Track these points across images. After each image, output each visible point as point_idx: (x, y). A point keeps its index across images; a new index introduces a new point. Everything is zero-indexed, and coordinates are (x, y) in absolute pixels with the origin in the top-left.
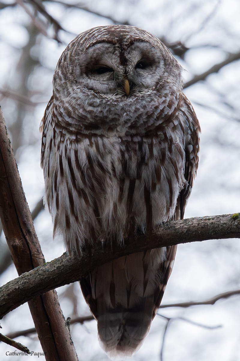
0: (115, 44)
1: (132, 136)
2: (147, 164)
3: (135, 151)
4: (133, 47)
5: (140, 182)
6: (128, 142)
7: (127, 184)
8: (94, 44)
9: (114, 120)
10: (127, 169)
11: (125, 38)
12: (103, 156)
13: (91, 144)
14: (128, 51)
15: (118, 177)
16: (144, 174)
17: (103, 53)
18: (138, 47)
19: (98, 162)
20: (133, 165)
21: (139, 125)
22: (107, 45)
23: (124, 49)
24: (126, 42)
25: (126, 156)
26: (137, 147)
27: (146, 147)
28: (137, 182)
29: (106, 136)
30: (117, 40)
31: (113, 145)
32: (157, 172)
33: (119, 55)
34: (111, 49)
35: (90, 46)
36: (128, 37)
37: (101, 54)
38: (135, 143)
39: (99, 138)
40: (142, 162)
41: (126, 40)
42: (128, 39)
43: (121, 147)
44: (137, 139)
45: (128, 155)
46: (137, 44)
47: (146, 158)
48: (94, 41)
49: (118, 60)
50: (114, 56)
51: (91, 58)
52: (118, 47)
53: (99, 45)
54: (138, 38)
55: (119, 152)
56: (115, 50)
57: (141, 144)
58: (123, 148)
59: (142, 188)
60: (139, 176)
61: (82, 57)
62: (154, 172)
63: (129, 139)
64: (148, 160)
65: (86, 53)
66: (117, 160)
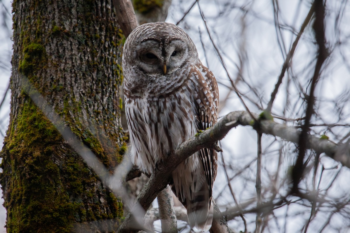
0: (160, 42)
1: (153, 98)
2: (163, 113)
3: (155, 106)
4: (171, 44)
6: (151, 102)
7: (153, 126)
10: (151, 117)
11: (166, 38)
12: (141, 111)
13: (135, 103)
14: (167, 47)
15: (148, 123)
16: (162, 119)
17: (152, 47)
18: (173, 44)
19: (139, 114)
20: (155, 114)
21: (155, 92)
22: (154, 42)
23: (165, 46)
24: (167, 41)
25: (150, 109)
26: (156, 104)
28: (159, 124)
29: (142, 98)
30: (161, 40)
32: (171, 116)
33: (161, 49)
34: (157, 45)
36: (168, 37)
37: (150, 48)
38: (154, 101)
39: (138, 99)
40: (159, 112)
41: (166, 40)
42: (168, 39)
43: (148, 105)
44: (155, 99)
45: (151, 109)
46: (173, 42)
47: (162, 109)
48: (147, 38)
49: (161, 53)
50: (158, 50)
51: (144, 48)
52: (162, 44)
53: (149, 42)
54: (174, 37)
55: (147, 108)
56: (159, 46)
57: (158, 102)
58: (149, 105)
59: (162, 127)
60: (159, 120)
62: (168, 117)
64: (163, 110)
65: (141, 45)
66: (146, 113)
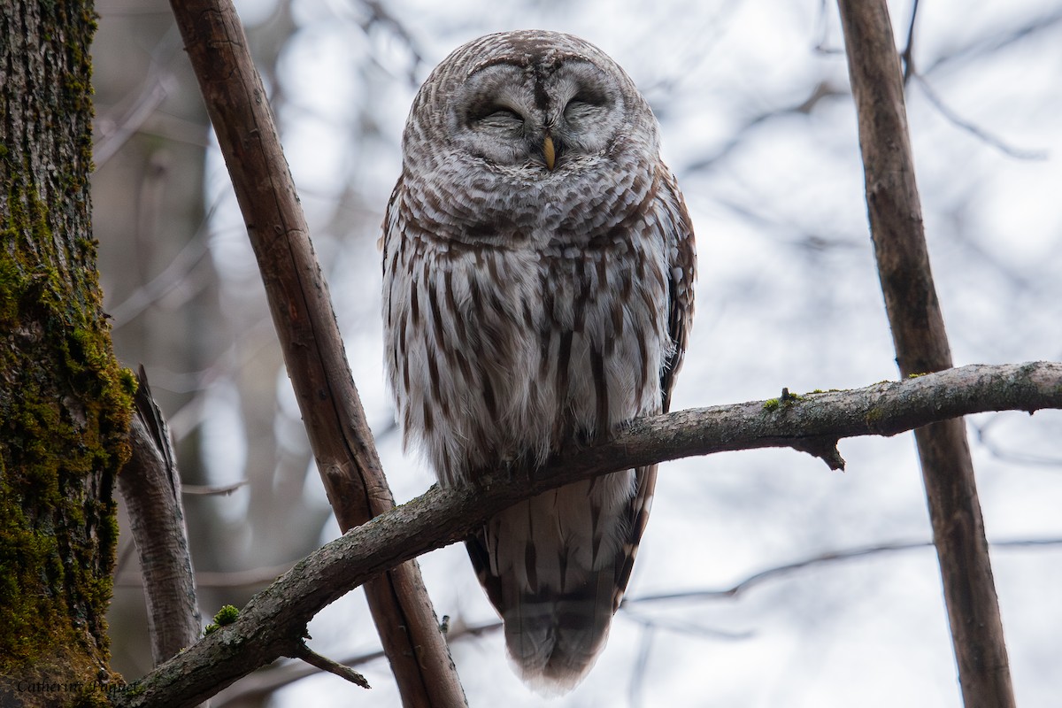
0: (526, 66)
1: (563, 248)
2: (594, 302)
3: (570, 276)
4: (561, 72)
5: (582, 338)
6: (554, 260)
7: (556, 341)
8: (483, 68)
9: (524, 217)
10: (554, 312)
11: (546, 55)
12: (502, 286)
13: (480, 263)
14: (551, 80)
16: (589, 321)
17: (501, 84)
18: (570, 72)
19: (494, 298)
20: (567, 303)
21: (575, 226)
22: (509, 69)
23: (543, 76)
24: (547, 62)
25: (552, 285)
26: (574, 269)
27: (592, 269)
28: (576, 336)
29: (511, 248)
30: (529, 59)
31: (524, 266)
32: (616, 316)
33: (532, 88)
34: (517, 77)
35: (474, 72)
36: (551, 52)
37: (498, 87)
38: (569, 261)
39: (496, 253)
40: (584, 298)
41: (546, 58)
42: (552, 56)
43: (542, 270)
44: (573, 254)
45: (556, 285)
46: (568, 66)
47: (592, 289)
48: (484, 62)
49: (532, 98)
50: (523, 91)
51: (478, 93)
52: (532, 73)
53: (493, 70)
54: (571, 54)
55: (538, 279)
56: (525, 78)
57: (580, 263)
58: (546, 271)
59: (587, 351)
60: (579, 325)
61: (460, 92)
62: (609, 317)
63: (557, 253)
64: (596, 292)
65: (467, 84)
66: (532, 294)
